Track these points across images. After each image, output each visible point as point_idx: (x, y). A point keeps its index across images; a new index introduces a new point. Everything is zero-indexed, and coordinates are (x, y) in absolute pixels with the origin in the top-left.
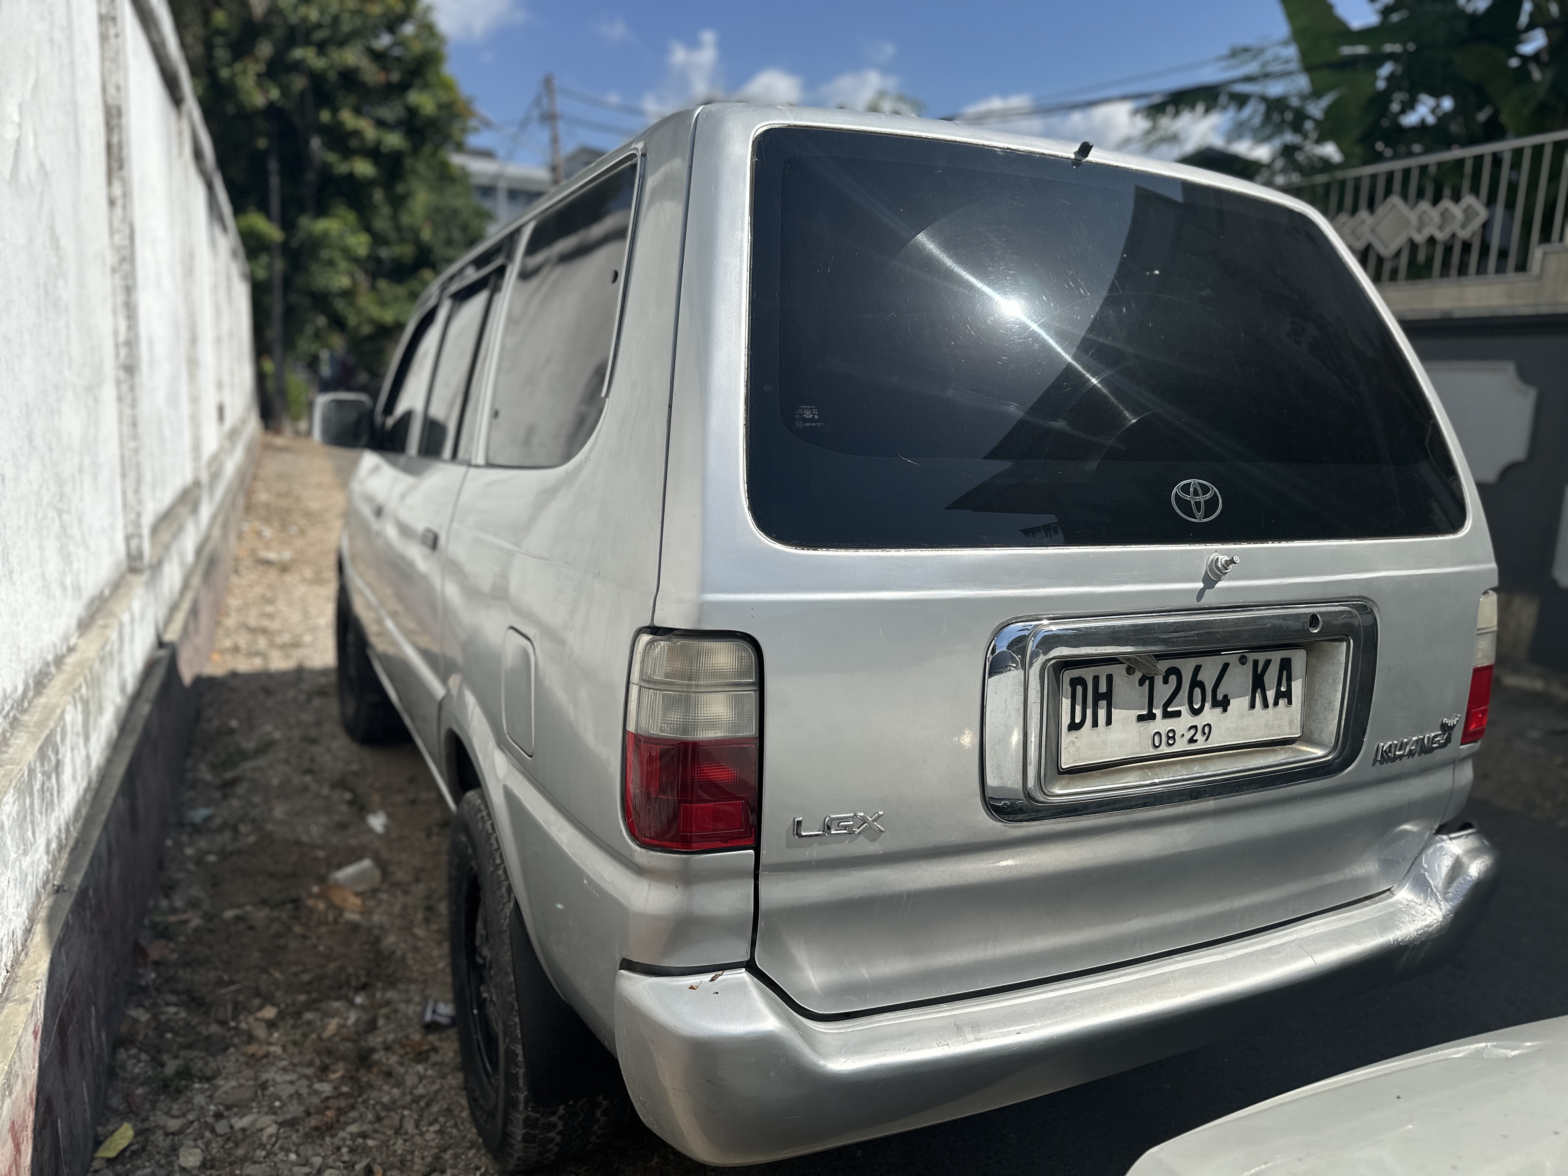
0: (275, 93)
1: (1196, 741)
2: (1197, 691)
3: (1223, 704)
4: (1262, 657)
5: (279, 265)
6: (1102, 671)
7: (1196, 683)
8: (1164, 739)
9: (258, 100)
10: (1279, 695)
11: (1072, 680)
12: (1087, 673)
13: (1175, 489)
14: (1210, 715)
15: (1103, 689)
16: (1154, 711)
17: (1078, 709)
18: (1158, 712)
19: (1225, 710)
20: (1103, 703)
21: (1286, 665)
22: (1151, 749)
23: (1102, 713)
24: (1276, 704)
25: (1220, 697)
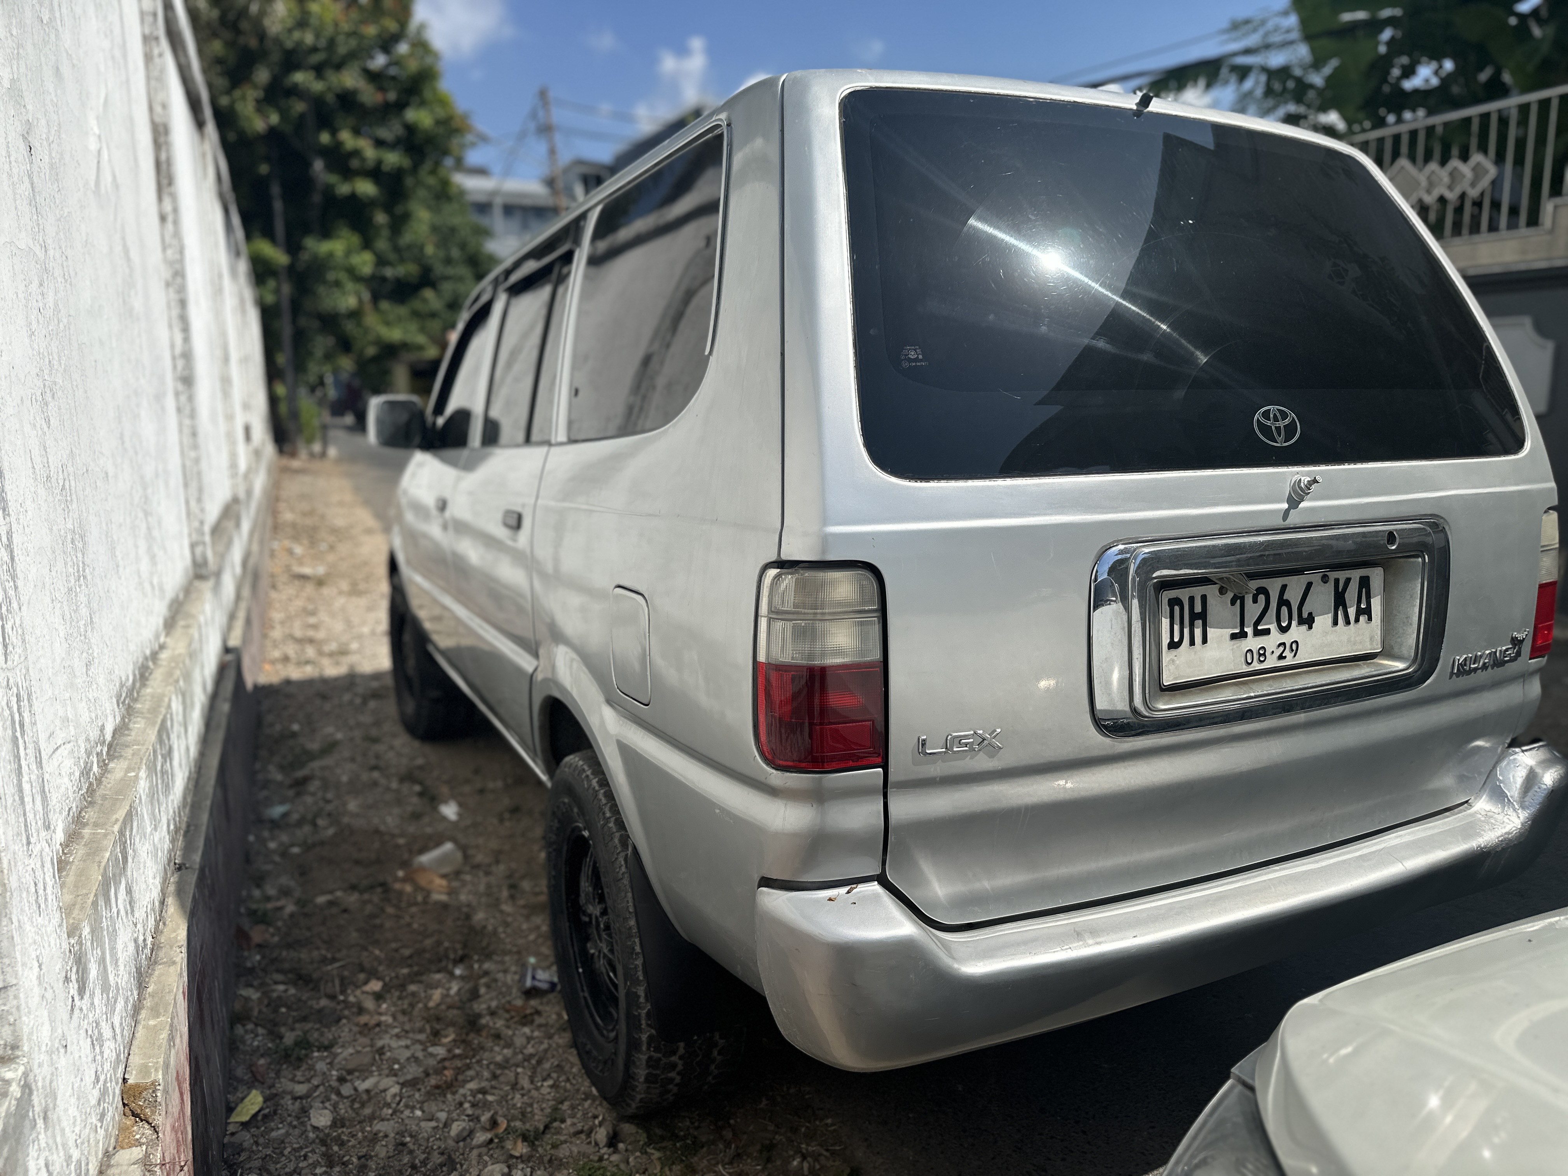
0: (274, 118)
1: (1285, 657)
2: (1284, 609)
3: (1308, 621)
4: (1342, 575)
5: (286, 289)
6: (1197, 592)
7: (1283, 602)
8: (1256, 656)
9: (259, 125)
10: (1359, 612)
11: (1169, 600)
12: (1183, 594)
13: (1255, 418)
14: (1296, 632)
15: (1198, 609)
16: (1246, 630)
17: (1176, 628)
18: (1249, 630)
19: (1310, 628)
20: (1199, 623)
21: (1365, 583)
22: (1244, 666)
23: (1198, 632)
24: (1357, 620)
25: (1305, 615)
